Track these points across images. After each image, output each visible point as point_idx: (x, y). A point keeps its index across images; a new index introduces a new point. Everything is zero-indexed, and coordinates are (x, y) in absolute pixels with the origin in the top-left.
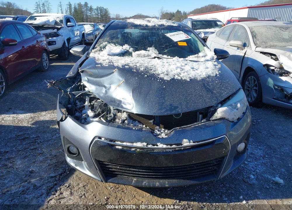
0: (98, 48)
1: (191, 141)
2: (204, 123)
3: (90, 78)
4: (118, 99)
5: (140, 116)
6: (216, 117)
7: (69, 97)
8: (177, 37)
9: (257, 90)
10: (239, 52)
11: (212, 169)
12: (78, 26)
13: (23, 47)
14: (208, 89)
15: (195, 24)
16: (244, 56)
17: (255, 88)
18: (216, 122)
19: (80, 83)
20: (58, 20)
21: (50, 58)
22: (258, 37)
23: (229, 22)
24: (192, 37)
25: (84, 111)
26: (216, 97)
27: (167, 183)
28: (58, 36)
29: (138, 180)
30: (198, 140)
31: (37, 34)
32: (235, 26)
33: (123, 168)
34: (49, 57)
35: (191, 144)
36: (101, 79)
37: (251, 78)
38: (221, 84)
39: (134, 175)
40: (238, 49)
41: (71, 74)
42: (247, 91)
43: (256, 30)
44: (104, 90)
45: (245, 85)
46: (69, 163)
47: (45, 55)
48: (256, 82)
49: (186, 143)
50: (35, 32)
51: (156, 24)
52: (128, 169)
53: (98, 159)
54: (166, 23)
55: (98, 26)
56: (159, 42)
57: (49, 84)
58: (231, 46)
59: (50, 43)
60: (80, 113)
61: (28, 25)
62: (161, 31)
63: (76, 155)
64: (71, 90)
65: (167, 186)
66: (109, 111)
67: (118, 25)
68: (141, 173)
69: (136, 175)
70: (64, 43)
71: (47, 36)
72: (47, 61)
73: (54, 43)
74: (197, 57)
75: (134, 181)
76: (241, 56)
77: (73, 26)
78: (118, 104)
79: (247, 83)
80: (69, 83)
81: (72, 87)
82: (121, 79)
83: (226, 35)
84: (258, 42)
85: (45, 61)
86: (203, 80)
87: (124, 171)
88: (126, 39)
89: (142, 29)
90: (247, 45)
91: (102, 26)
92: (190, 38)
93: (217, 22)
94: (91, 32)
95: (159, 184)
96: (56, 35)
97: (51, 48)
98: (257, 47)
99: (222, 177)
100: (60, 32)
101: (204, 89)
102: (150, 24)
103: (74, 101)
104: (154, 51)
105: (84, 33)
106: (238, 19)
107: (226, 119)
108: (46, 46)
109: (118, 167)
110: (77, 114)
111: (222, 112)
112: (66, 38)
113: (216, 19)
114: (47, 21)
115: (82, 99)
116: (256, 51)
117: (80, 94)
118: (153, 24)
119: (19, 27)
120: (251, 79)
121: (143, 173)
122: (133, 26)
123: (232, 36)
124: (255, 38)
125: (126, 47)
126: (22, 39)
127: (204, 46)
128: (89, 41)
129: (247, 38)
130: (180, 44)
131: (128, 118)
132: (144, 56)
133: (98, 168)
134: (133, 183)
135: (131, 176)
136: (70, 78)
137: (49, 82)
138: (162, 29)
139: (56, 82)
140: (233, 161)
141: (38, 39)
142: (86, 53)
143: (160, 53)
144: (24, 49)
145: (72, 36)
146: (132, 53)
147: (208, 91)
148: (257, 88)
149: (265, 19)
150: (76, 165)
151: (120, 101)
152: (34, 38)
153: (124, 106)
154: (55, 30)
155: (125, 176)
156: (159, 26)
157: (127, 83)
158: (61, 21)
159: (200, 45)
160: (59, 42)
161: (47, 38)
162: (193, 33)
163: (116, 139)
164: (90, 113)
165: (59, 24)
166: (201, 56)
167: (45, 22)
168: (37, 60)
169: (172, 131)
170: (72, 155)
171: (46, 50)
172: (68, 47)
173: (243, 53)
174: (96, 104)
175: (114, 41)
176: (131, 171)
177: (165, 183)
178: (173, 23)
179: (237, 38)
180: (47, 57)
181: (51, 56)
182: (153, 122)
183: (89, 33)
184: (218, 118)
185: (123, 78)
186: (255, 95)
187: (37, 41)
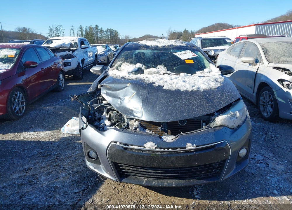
0: (115, 67)
1: (194, 145)
2: (206, 130)
3: (108, 91)
4: (131, 108)
5: (150, 123)
6: (217, 124)
7: (89, 109)
8: (185, 56)
9: (272, 105)
10: (251, 67)
11: (214, 171)
12: (91, 47)
13: (42, 69)
14: (209, 99)
15: (204, 42)
16: (257, 71)
17: (270, 103)
18: (217, 128)
19: (99, 97)
20: (73, 43)
21: (66, 78)
22: (270, 53)
23: (238, 39)
24: (199, 55)
25: (102, 121)
26: (215, 106)
27: (174, 183)
28: (73, 58)
29: (148, 181)
30: (200, 144)
31: (54, 57)
32: (246, 43)
33: (135, 169)
34: (64, 77)
35: (194, 147)
36: (117, 92)
37: (266, 93)
38: (220, 95)
39: (145, 176)
40: (250, 65)
41: (91, 89)
42: (263, 106)
43: (267, 47)
44: (119, 101)
45: (260, 100)
46: (89, 166)
47: (61, 76)
48: (271, 97)
49: (189, 146)
50: (53, 55)
51: (165, 44)
52: (140, 170)
53: (113, 161)
54: (175, 44)
55: (110, 47)
56: (168, 61)
57: (72, 98)
58: (242, 62)
59: (65, 65)
60: (98, 123)
61: (46, 49)
62: (170, 50)
63: (95, 159)
64: (91, 103)
65: (174, 185)
66: (123, 121)
67: (132, 46)
68: (151, 174)
69: (147, 176)
70: (79, 64)
71: (63, 58)
72: (63, 81)
73: (70, 64)
74: (203, 73)
75: (145, 181)
76: (254, 72)
77: (87, 48)
78: (130, 112)
79: (261, 98)
80: (89, 97)
81: (92, 100)
82: (133, 91)
83: (237, 52)
84: (270, 58)
85: (61, 81)
86: (205, 91)
87: (136, 172)
88: (139, 59)
89: (153, 50)
90: (259, 61)
91: (113, 47)
92: (196, 56)
93: (226, 40)
94: (103, 53)
95: (167, 183)
96: (72, 57)
97: (66, 69)
98: (269, 63)
99: (224, 179)
100: (75, 53)
101: (205, 99)
102: (160, 45)
103: (93, 113)
104: (163, 68)
105: (96, 54)
106: (246, 36)
107: (226, 126)
108: (62, 67)
109: (131, 168)
110: (96, 123)
111: (222, 120)
112: (80, 60)
113: (225, 37)
114: (63, 44)
115: (100, 110)
116: (269, 66)
117: (99, 106)
118: (164, 45)
119: (38, 50)
120: (266, 95)
121: (152, 174)
122: (145, 47)
123: (243, 53)
124: (267, 54)
125: (139, 65)
126: (41, 61)
127: (210, 63)
128: (101, 61)
129: (259, 54)
130: (187, 62)
131: (140, 126)
132: (154, 73)
133: (114, 169)
134: (144, 183)
135: (142, 177)
136: (90, 93)
137: (72, 97)
138: (171, 49)
139: (78, 96)
140: (235, 165)
141: (55, 60)
142: (104, 71)
143: (168, 70)
144: (43, 71)
145: (86, 57)
146: (144, 70)
147: (208, 101)
148: (273, 103)
149: (274, 36)
150: (95, 168)
151: (132, 111)
152: (52, 60)
153: (135, 114)
154: (71, 52)
155: (137, 177)
156: (169, 46)
157: (138, 95)
158: (76, 44)
159: (206, 62)
160: (74, 63)
161: (63, 59)
162: (200, 52)
163: (129, 143)
164: (107, 123)
165: (74, 46)
166: (206, 72)
167: (61, 45)
168: (54, 80)
169: (177, 136)
170: (91, 159)
171: (62, 71)
172: (82, 68)
173: (255, 69)
174: (112, 114)
175: (128, 60)
176: (142, 171)
177: (172, 183)
178: (182, 43)
179: (248, 55)
180: (63, 78)
181: (66, 77)
182: (161, 128)
183: (101, 54)
184: (219, 125)
185: (135, 91)
186: (271, 110)
187: (55, 63)
